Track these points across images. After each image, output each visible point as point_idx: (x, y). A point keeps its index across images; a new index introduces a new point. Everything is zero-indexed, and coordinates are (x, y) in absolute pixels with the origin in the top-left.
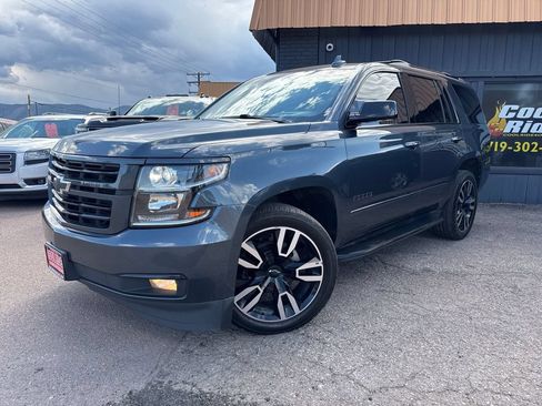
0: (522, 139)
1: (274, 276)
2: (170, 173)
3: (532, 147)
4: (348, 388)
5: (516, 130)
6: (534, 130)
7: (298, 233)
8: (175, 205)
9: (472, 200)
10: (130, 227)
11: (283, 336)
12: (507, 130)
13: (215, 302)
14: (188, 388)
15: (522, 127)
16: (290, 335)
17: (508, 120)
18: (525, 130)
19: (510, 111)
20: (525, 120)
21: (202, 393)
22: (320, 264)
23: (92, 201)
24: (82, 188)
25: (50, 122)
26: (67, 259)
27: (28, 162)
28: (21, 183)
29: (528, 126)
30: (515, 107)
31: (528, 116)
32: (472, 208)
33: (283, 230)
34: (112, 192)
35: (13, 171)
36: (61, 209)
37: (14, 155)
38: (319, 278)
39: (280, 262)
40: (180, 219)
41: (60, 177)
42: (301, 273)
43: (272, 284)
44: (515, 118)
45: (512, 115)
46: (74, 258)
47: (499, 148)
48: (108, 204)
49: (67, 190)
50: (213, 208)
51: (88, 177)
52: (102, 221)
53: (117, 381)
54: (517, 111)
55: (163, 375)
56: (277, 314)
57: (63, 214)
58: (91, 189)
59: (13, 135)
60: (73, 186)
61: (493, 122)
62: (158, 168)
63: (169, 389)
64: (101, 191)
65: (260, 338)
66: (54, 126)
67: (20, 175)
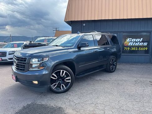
0: (133, 47)
1: (60, 81)
2: (36, 60)
3: (136, 49)
4: (72, 103)
5: (132, 44)
6: (136, 45)
7: (65, 71)
8: (37, 66)
9: (115, 63)
10: (29, 71)
11: (62, 94)
12: (129, 45)
13: (46, 86)
14: (40, 103)
15: (133, 44)
16: (64, 94)
17: (129, 42)
18: (134, 45)
19: (130, 40)
20: (134, 42)
21: (42, 104)
22: (70, 78)
23: (21, 65)
24: (20, 63)
25: (15, 44)
26: (16, 77)
27: (10, 54)
28: (8, 59)
29: (134, 43)
30: (131, 39)
31: (134, 41)
32: (116, 65)
33: (62, 71)
34: (25, 63)
35: (6, 56)
36: (16, 67)
37: (6, 52)
38: (70, 81)
39: (61, 77)
40: (38, 69)
41: (15, 60)
42: (66, 80)
43: (59, 82)
44: (131, 42)
45: (130, 41)
46: (18, 77)
47: (127, 49)
48: (24, 66)
49: (17, 63)
50: (45, 67)
51: (21, 60)
52: (23, 69)
53: (25, 102)
54: (131, 40)
55: (35, 101)
56: (61, 89)
57: (16, 68)
58: (21, 63)
59: (6, 47)
60: (18, 62)
61: (126, 43)
62: (34, 59)
63: (36, 103)
64: (23, 63)
65: (57, 94)
66: (16, 45)
67: (7, 57)
